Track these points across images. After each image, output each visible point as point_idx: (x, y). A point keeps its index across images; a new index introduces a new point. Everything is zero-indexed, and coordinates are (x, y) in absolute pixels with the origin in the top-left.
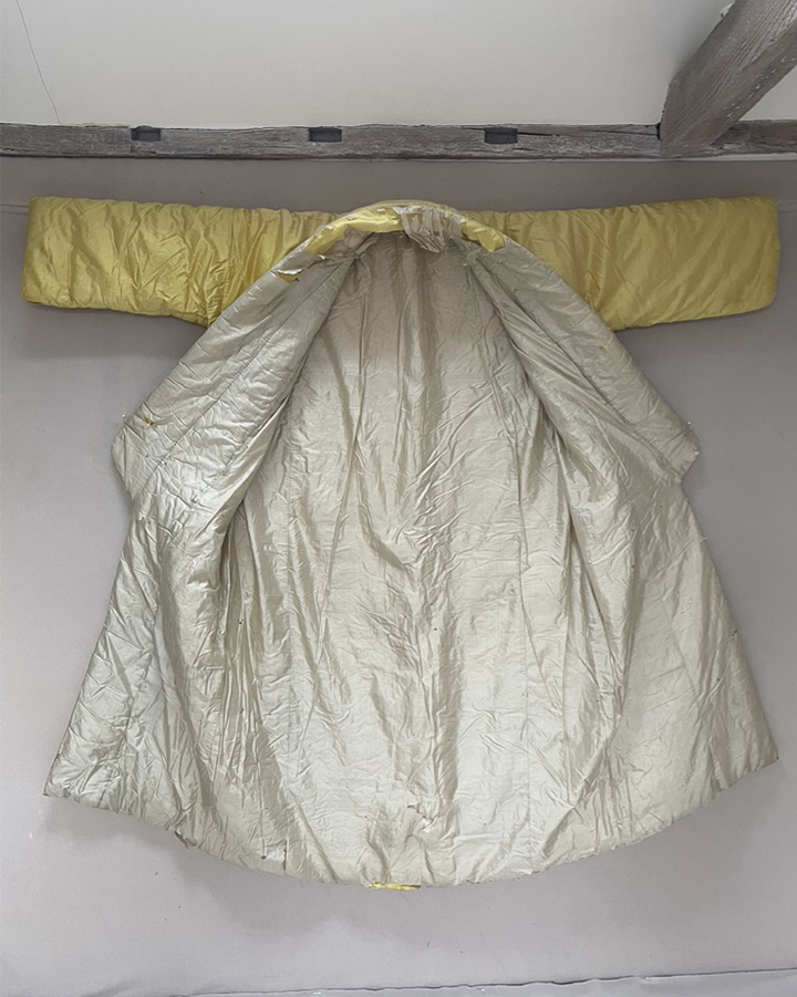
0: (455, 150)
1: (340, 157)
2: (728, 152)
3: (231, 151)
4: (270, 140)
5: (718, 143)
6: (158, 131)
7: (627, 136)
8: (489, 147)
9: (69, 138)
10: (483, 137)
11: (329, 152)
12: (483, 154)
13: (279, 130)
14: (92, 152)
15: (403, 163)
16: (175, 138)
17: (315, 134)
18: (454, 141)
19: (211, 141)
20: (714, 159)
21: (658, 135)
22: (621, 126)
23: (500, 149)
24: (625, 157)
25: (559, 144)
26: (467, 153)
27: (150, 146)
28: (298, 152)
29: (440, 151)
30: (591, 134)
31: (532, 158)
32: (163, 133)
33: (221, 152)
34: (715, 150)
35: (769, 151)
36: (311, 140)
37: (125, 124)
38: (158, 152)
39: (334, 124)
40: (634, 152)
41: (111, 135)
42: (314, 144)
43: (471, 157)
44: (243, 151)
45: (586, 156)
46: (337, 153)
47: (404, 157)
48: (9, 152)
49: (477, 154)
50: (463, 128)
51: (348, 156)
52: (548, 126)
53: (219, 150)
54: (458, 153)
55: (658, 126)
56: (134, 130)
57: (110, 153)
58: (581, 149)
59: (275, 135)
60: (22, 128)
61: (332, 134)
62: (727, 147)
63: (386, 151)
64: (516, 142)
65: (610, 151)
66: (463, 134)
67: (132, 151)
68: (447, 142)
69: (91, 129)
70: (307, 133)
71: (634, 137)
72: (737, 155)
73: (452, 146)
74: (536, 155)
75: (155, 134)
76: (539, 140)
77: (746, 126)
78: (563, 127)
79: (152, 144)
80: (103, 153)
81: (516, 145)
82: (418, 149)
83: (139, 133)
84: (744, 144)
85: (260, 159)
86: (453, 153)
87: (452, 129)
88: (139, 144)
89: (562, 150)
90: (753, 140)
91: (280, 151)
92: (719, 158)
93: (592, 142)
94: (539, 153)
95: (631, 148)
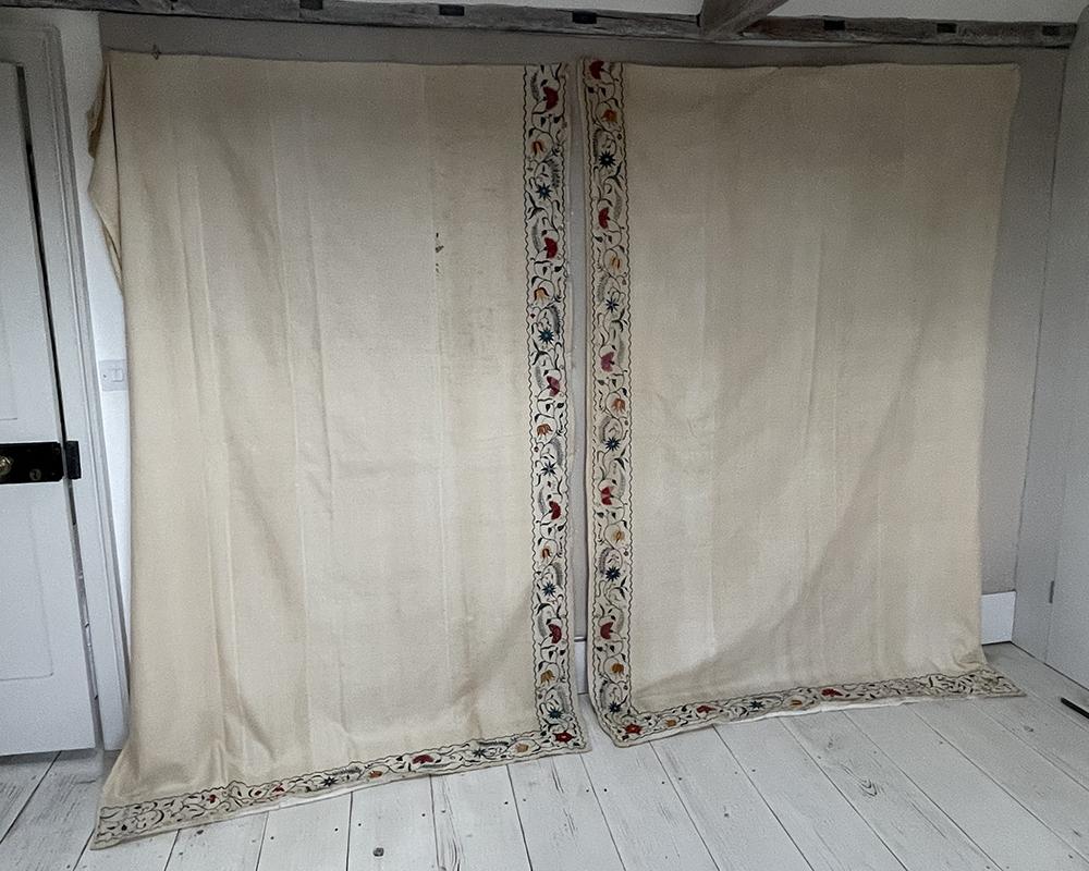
0: (550, 27)
1: (463, 28)
3: (379, 20)
4: (409, 12)
5: (742, 32)
7: (677, 23)
9: (249, 4)
10: (571, 19)
11: (455, 24)
12: (574, 31)
13: (416, 5)
14: (269, 17)
15: (510, 35)
16: (334, 8)
17: (445, 10)
18: (550, 20)
19: (363, 11)
20: (736, 42)
21: (698, 23)
23: (583, 28)
24: (674, 38)
25: (627, 26)
26: (560, 29)
27: (316, 13)
28: (431, 23)
29: (537, 26)
30: (651, 20)
31: (607, 35)
32: (326, 4)
33: (371, 21)
34: (738, 37)
35: (774, 39)
36: (442, 14)
38: (321, 19)
40: (680, 35)
41: (283, 3)
42: (443, 17)
44: (388, 21)
45: (647, 36)
46: (460, 25)
48: (202, 14)
49: (567, 31)
50: (557, 10)
51: (468, 28)
52: (619, 12)
53: (369, 19)
54: (553, 29)
55: (698, 16)
57: (282, 18)
58: (642, 30)
59: (413, 9)
61: (458, 11)
63: (498, 25)
64: (595, 22)
65: (663, 33)
66: (557, 15)
67: (300, 17)
68: (544, 20)
70: (437, 8)
71: (681, 24)
73: (549, 23)
74: (610, 33)
75: (318, 4)
76: (613, 21)
78: (630, 13)
81: (595, 25)
82: (523, 25)
83: (305, 2)
84: (757, 33)
85: (402, 27)
86: (549, 29)
88: (306, 12)
89: (629, 31)
90: (763, 31)
91: (417, 22)
92: (741, 42)
93: (651, 26)
94: (612, 31)
95: (679, 32)
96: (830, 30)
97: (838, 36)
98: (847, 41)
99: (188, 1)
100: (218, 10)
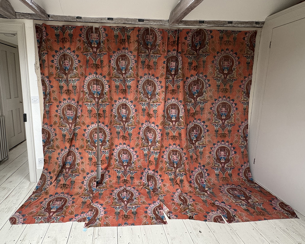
0: (133, 23)
1: (113, 23)
2: (180, 25)
3: (94, 21)
6: (81, 17)
7: (163, 22)
8: (139, 22)
9: (65, 18)
11: (111, 22)
14: (69, 21)
16: (84, 19)
17: (109, 19)
19: (90, 19)
21: (168, 22)
22: (162, 20)
23: (141, 23)
25: (151, 22)
28: (106, 22)
29: (130, 23)
30: (157, 21)
32: (82, 18)
33: (92, 21)
34: (178, 25)
35: (187, 26)
36: (108, 20)
37: (75, 16)
39: (112, 17)
41: (73, 18)
43: (136, 24)
44: (96, 22)
45: (156, 25)
47: (124, 23)
52: (149, 19)
55: (168, 20)
57: (73, 21)
59: (102, 19)
60: (57, 16)
61: (112, 19)
62: (180, 24)
64: (144, 22)
66: (135, 20)
67: (76, 21)
68: (132, 21)
69: (69, 17)
76: (148, 21)
77: (183, 21)
78: (152, 20)
80: (71, 21)
83: (77, 18)
85: (99, 23)
87: (133, 19)
88: (78, 19)
89: (152, 24)
90: (184, 23)
94: (148, 24)
95: (163, 24)
96: (201, 23)
97: (203, 25)
98: (205, 26)
99: (52, 17)
100: (59, 19)
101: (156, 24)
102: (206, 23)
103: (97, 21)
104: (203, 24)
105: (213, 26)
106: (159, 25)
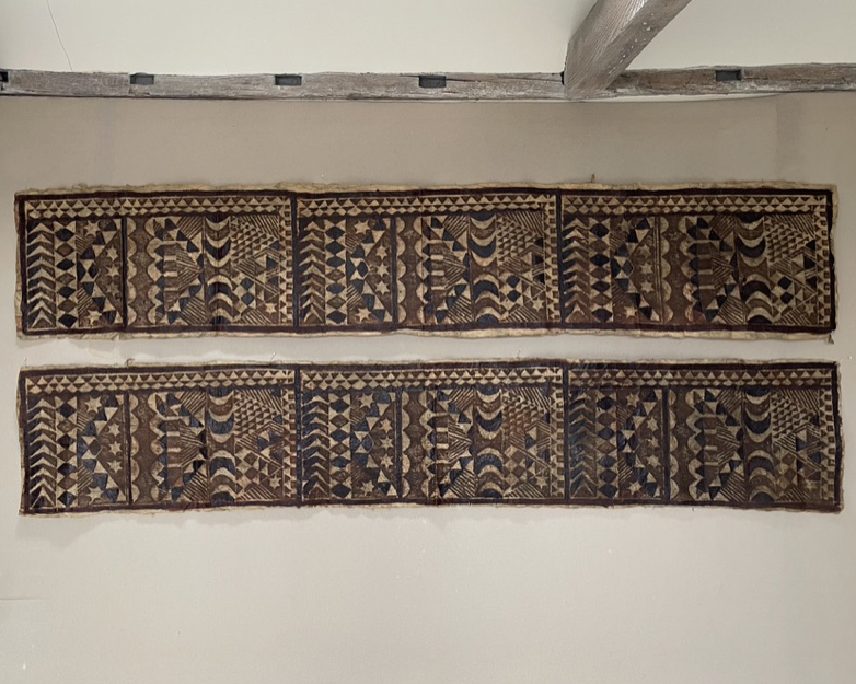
0: (394, 93)
1: (301, 98)
2: (622, 94)
3: (210, 92)
4: (243, 84)
5: (613, 87)
6: (153, 76)
7: (537, 82)
8: (423, 90)
9: (78, 81)
10: (418, 82)
11: (291, 94)
12: (418, 96)
13: (251, 77)
14: (98, 94)
15: (351, 103)
16: (165, 83)
17: (279, 79)
18: (393, 86)
19: (195, 85)
20: (611, 100)
21: (563, 81)
22: (532, 74)
23: (431, 92)
24: (536, 98)
25: (480, 88)
26: (404, 95)
27: (146, 88)
28: (266, 93)
29: (383, 93)
30: (506, 80)
31: (458, 99)
32: (156, 79)
33: (202, 94)
34: (611, 93)
35: (656, 94)
36: (277, 83)
37: (125, 71)
38: (151, 94)
39: (296, 73)
40: (542, 95)
41: (113, 80)
42: (279, 87)
43: (407, 98)
44: (221, 93)
45: (503, 98)
46: (298, 95)
47: (352, 97)
48: (31, 93)
49: (413, 96)
50: (401, 75)
51: (306, 97)
52: (472, 74)
53: (201, 92)
54: (397, 95)
55: (562, 74)
56: (132, 76)
57: (113, 94)
58: (498, 92)
59: (247, 81)
60: (41, 74)
61: (295, 80)
62: (620, 90)
63: (338, 93)
64: (445, 86)
65: (523, 93)
66: (402, 80)
67: (130, 92)
68: (388, 87)
69: (97, 75)
70: (274, 78)
71: (542, 83)
72: (629, 96)
73: (392, 89)
74: (461, 96)
75: (149, 79)
76: (464, 84)
77: (635, 74)
78: (483, 75)
79: (147, 87)
80: (106, 94)
81: (445, 89)
82: (364, 91)
83: (135, 78)
84: (634, 89)
85: (235, 99)
86: (393, 95)
87: (393, 76)
88: (136, 87)
89: (483, 92)
90: (641, 84)
91: (250, 93)
93: (508, 87)
94: (463, 95)
95: (539, 92)
96: (725, 80)
97: (734, 86)
98: (747, 92)
99: (18, 81)
100: (48, 89)
101: (504, 93)
102: (749, 79)
103: (224, 93)
104: (738, 84)
105: (787, 89)
106: (519, 98)
